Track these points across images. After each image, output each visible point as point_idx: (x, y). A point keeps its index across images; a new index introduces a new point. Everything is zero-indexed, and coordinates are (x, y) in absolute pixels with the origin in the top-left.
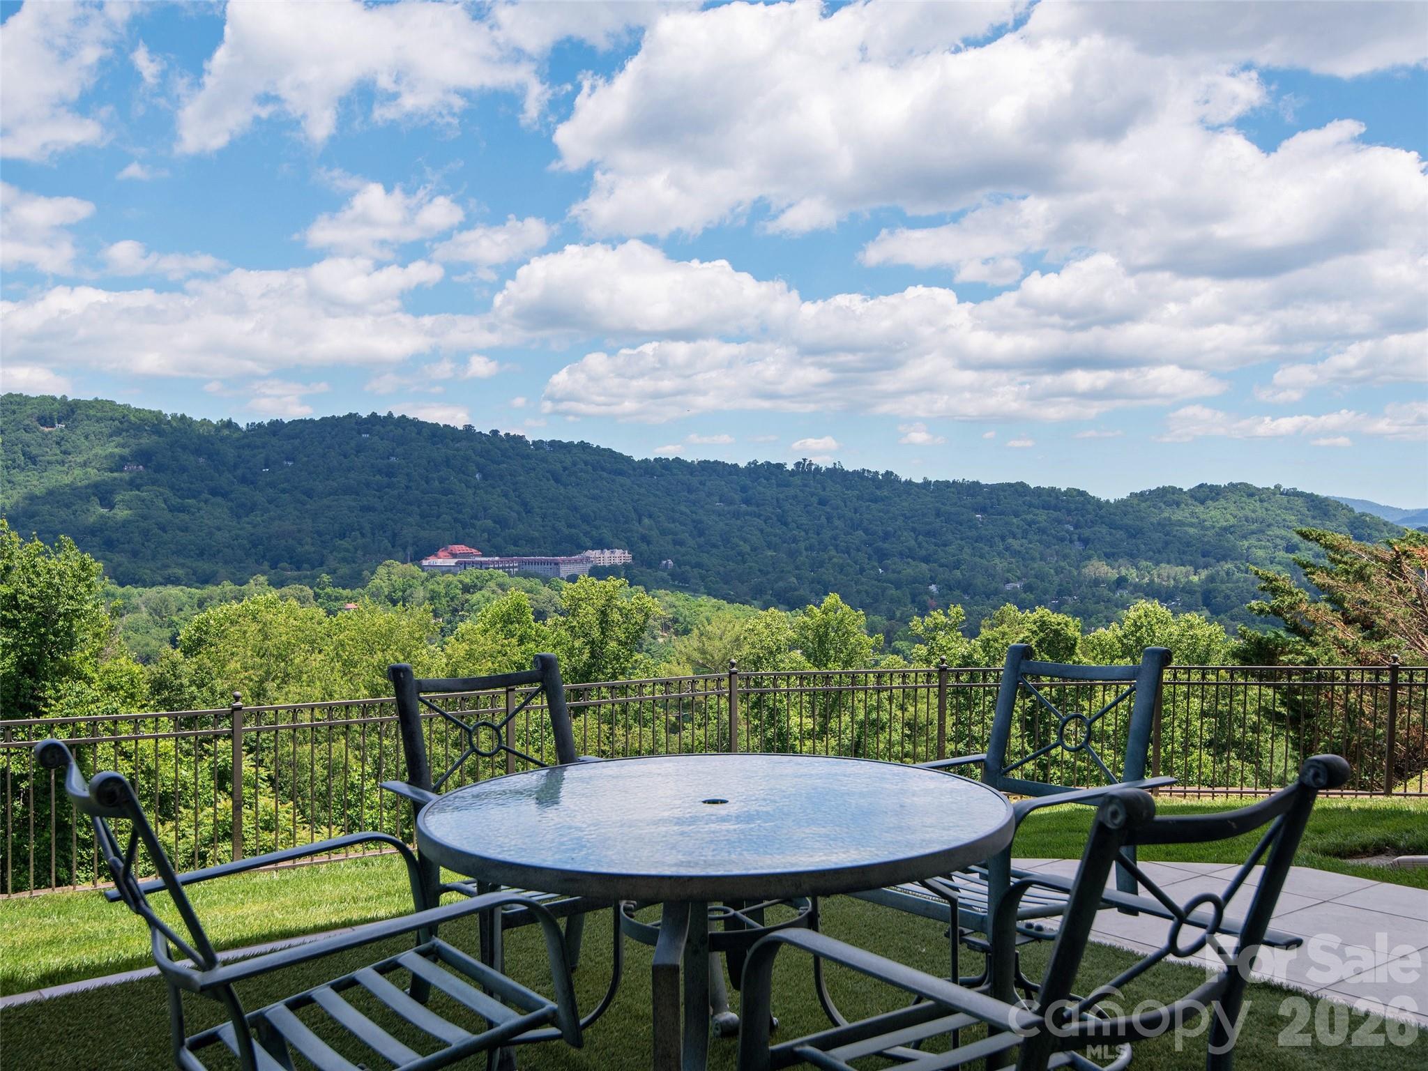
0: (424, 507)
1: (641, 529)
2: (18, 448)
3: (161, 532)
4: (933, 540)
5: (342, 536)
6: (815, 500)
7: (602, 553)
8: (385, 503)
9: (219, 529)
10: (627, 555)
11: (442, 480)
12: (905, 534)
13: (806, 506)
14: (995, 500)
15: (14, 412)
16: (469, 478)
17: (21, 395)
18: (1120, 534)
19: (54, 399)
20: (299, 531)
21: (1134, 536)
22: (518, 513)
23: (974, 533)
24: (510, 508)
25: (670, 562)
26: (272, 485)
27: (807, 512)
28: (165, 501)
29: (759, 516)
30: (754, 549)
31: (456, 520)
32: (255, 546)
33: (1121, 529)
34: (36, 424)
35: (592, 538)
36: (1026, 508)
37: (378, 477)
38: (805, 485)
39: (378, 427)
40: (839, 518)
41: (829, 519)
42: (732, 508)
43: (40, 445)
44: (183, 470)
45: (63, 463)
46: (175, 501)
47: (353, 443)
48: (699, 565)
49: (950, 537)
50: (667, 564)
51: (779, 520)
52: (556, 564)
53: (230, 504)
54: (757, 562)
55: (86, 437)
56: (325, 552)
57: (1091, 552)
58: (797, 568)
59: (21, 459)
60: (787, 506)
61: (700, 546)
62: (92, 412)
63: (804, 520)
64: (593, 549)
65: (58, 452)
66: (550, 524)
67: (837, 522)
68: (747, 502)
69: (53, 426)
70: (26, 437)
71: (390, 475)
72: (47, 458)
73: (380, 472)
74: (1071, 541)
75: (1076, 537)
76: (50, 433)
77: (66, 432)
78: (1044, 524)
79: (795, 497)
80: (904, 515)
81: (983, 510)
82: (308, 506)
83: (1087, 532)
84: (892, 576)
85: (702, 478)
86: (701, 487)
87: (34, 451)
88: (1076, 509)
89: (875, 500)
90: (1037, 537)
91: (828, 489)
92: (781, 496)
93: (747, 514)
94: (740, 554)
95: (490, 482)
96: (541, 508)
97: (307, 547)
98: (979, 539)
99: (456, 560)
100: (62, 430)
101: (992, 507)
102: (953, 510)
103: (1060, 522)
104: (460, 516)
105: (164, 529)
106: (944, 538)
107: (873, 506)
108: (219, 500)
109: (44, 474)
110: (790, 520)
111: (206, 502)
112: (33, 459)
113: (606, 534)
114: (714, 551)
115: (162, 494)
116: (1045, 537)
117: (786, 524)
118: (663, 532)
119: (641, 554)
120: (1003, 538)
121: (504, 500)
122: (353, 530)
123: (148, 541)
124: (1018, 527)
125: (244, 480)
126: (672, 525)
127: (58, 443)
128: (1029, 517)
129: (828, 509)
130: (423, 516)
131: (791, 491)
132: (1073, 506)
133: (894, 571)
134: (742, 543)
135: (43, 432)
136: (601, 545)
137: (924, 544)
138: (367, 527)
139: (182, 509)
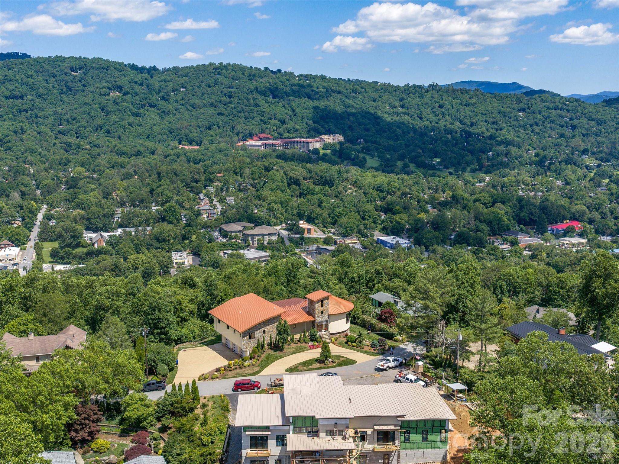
0: (247, 114)
1: (349, 123)
2: (63, 84)
3: (130, 127)
4: (496, 127)
5: (210, 128)
6: (437, 105)
7: (330, 136)
8: (228, 111)
9: (155, 125)
10: (341, 137)
11: (254, 99)
12: (481, 123)
13: (432, 109)
14: (530, 105)
15: (60, 66)
16: (267, 98)
17: (61, 56)
18: (593, 123)
19: (76, 58)
20: (190, 126)
21: (600, 124)
22: (290, 116)
23: (517, 123)
24: (286, 113)
25: (362, 140)
26: (176, 101)
27: (433, 112)
28: (130, 110)
29: (408, 114)
30: (404, 133)
31: (261, 120)
32: (171, 133)
33: (594, 120)
34: (70, 71)
35: (325, 128)
36: (545, 109)
37: (224, 98)
38: (433, 97)
39: (224, 71)
40: (449, 115)
41: (443, 115)
42: (395, 110)
43: (72, 82)
44: (136, 94)
45: (83, 91)
46: (135, 110)
47: (213, 80)
48: (375, 142)
49: (504, 125)
50: (360, 142)
51: (418, 116)
52: (308, 143)
53: (158, 111)
54: (404, 140)
55: (92, 78)
56: (202, 136)
57: (576, 133)
58: (424, 143)
59: (65, 89)
60: (422, 109)
61: (377, 131)
62: (94, 65)
63: (431, 116)
64: (325, 134)
65: (80, 85)
66: (305, 122)
67: (448, 117)
68: (403, 107)
69: (77, 72)
70: (66, 78)
71: (230, 97)
72: (76, 88)
73: (225, 95)
74: (567, 127)
75: (569, 125)
76: (76, 76)
77: (83, 75)
78: (554, 118)
79: (427, 104)
80: (482, 113)
81: (523, 110)
82: (193, 113)
83: (575, 122)
84: (470, 148)
85: (381, 94)
86: (380, 99)
87: (70, 85)
88: (572, 110)
89: (467, 105)
90: (549, 125)
91: (444, 99)
92: (420, 103)
93: (403, 113)
94: (396, 135)
95: (276, 100)
96: (301, 113)
97: (194, 134)
98: (519, 126)
99: (262, 142)
100: (81, 75)
101: (528, 109)
102: (508, 110)
103: (562, 117)
104: (263, 118)
105: (130, 125)
106: (501, 126)
107: (466, 108)
108: (153, 109)
109: (76, 96)
110: (423, 116)
111: (148, 110)
112: (70, 89)
113: (331, 126)
114: (384, 134)
115: (128, 107)
116: (553, 125)
117: (421, 118)
118: (360, 124)
119: (348, 136)
120: (531, 126)
121: (283, 109)
122: (214, 125)
123: (125, 131)
124: (540, 120)
125: (163, 99)
126: (364, 121)
127: (80, 81)
128: (546, 114)
129: (443, 110)
130: (246, 118)
131: (425, 100)
132: (570, 108)
133: (471, 145)
134: (398, 129)
135: (73, 75)
136: (329, 132)
137: (490, 129)
138: (221, 123)
139: (138, 115)
